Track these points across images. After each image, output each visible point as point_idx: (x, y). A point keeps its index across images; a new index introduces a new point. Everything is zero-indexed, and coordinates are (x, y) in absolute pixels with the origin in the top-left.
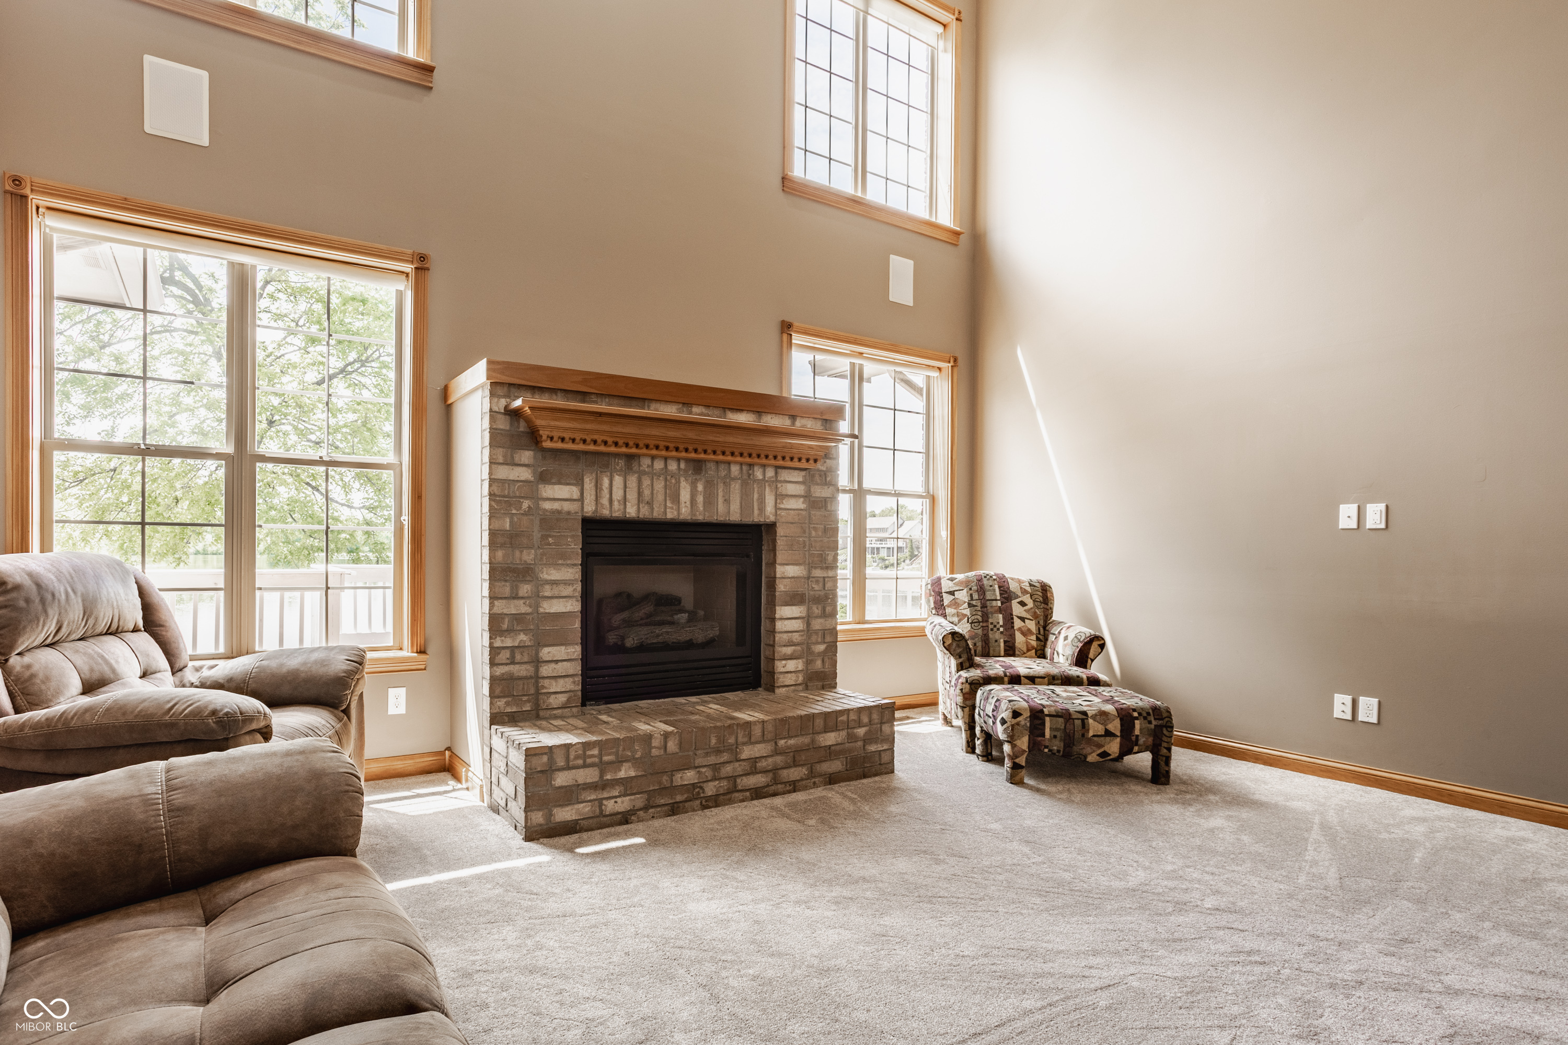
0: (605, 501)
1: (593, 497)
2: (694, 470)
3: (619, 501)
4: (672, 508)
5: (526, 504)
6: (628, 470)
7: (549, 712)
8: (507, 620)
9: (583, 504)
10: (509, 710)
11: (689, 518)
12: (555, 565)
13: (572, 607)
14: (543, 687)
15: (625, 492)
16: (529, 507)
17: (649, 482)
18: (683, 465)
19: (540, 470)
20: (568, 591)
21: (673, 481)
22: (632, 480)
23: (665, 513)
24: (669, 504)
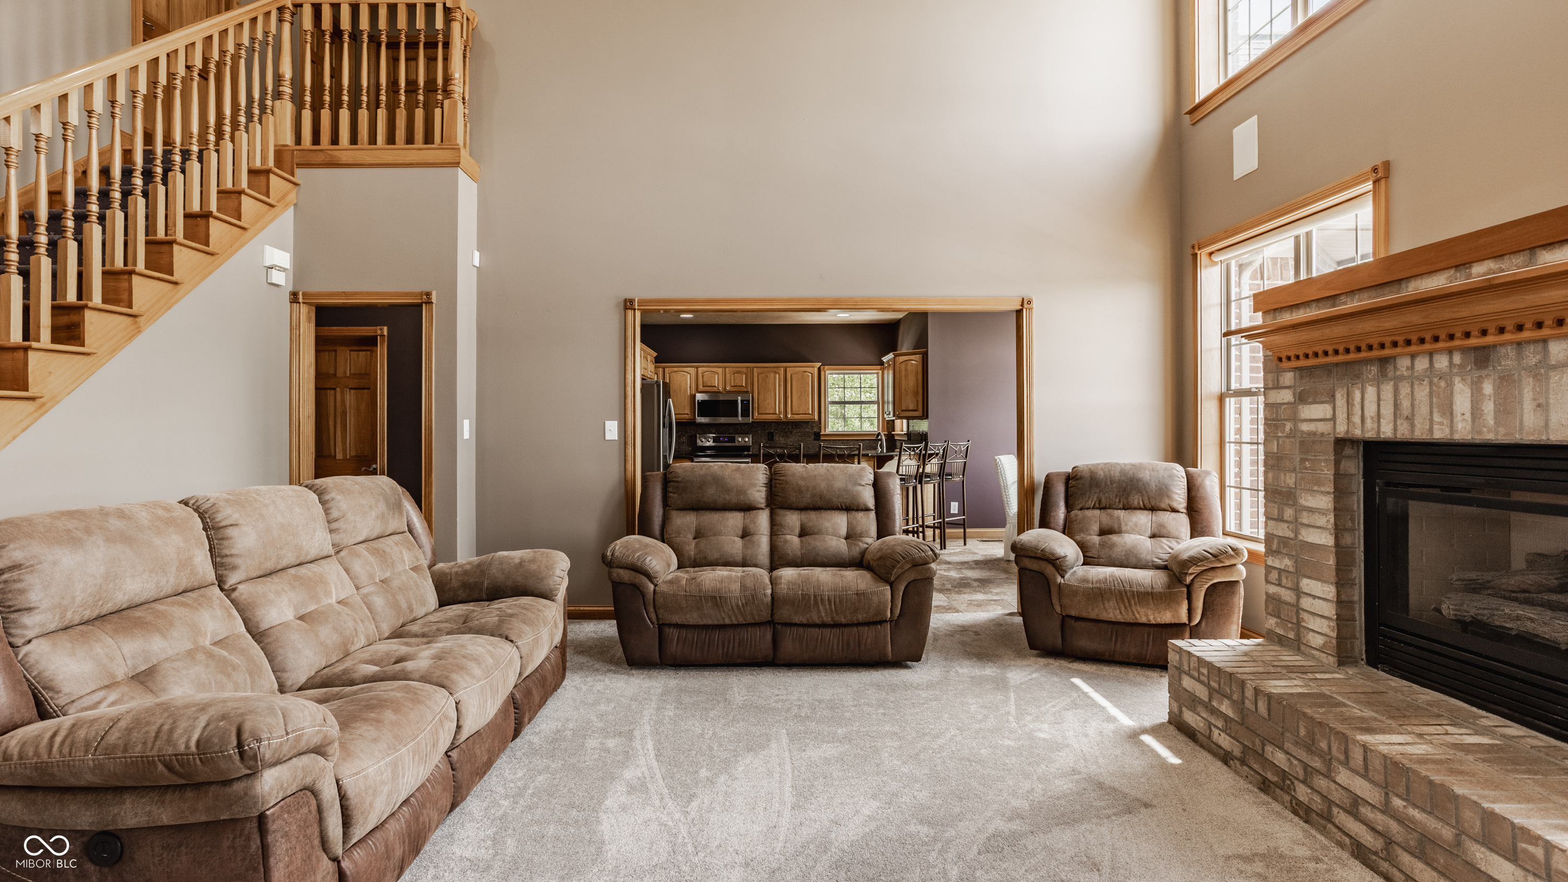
0: (1357, 419)
1: (1345, 415)
2: (1475, 364)
3: (1372, 418)
4: (1441, 424)
5: (1289, 426)
6: (1384, 374)
7: (1308, 649)
8: (1275, 542)
9: (1335, 423)
10: (1278, 631)
11: (1470, 437)
12: (1311, 491)
13: (1326, 540)
14: (1303, 620)
15: (1379, 405)
16: (1291, 429)
17: (1408, 390)
18: (1457, 359)
19: (1299, 390)
20: (1322, 521)
21: (1443, 384)
22: (1387, 390)
23: (1431, 430)
24: (1437, 418)
